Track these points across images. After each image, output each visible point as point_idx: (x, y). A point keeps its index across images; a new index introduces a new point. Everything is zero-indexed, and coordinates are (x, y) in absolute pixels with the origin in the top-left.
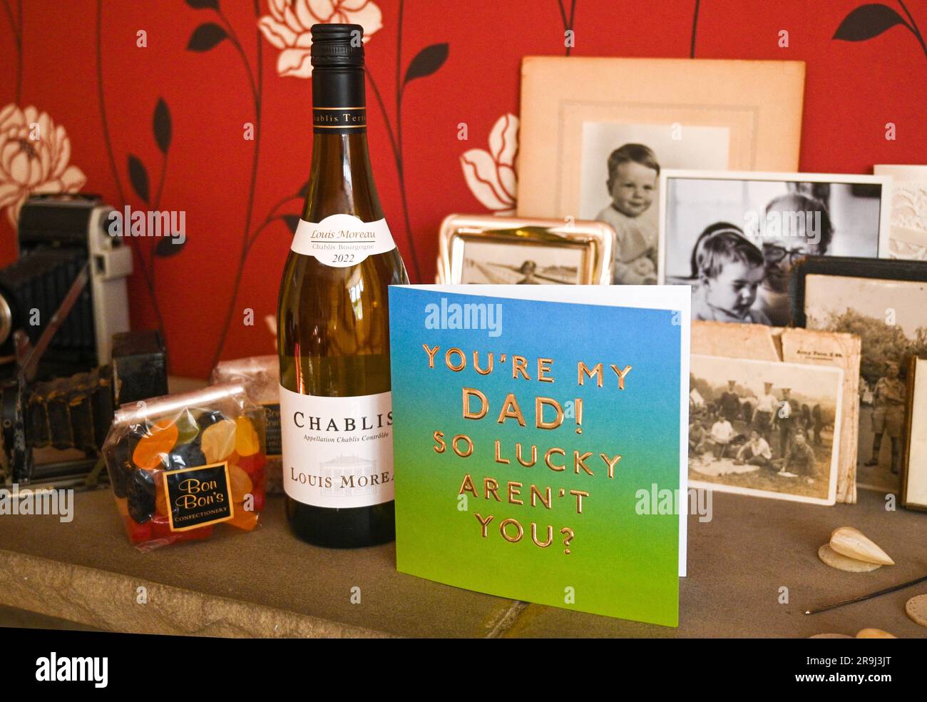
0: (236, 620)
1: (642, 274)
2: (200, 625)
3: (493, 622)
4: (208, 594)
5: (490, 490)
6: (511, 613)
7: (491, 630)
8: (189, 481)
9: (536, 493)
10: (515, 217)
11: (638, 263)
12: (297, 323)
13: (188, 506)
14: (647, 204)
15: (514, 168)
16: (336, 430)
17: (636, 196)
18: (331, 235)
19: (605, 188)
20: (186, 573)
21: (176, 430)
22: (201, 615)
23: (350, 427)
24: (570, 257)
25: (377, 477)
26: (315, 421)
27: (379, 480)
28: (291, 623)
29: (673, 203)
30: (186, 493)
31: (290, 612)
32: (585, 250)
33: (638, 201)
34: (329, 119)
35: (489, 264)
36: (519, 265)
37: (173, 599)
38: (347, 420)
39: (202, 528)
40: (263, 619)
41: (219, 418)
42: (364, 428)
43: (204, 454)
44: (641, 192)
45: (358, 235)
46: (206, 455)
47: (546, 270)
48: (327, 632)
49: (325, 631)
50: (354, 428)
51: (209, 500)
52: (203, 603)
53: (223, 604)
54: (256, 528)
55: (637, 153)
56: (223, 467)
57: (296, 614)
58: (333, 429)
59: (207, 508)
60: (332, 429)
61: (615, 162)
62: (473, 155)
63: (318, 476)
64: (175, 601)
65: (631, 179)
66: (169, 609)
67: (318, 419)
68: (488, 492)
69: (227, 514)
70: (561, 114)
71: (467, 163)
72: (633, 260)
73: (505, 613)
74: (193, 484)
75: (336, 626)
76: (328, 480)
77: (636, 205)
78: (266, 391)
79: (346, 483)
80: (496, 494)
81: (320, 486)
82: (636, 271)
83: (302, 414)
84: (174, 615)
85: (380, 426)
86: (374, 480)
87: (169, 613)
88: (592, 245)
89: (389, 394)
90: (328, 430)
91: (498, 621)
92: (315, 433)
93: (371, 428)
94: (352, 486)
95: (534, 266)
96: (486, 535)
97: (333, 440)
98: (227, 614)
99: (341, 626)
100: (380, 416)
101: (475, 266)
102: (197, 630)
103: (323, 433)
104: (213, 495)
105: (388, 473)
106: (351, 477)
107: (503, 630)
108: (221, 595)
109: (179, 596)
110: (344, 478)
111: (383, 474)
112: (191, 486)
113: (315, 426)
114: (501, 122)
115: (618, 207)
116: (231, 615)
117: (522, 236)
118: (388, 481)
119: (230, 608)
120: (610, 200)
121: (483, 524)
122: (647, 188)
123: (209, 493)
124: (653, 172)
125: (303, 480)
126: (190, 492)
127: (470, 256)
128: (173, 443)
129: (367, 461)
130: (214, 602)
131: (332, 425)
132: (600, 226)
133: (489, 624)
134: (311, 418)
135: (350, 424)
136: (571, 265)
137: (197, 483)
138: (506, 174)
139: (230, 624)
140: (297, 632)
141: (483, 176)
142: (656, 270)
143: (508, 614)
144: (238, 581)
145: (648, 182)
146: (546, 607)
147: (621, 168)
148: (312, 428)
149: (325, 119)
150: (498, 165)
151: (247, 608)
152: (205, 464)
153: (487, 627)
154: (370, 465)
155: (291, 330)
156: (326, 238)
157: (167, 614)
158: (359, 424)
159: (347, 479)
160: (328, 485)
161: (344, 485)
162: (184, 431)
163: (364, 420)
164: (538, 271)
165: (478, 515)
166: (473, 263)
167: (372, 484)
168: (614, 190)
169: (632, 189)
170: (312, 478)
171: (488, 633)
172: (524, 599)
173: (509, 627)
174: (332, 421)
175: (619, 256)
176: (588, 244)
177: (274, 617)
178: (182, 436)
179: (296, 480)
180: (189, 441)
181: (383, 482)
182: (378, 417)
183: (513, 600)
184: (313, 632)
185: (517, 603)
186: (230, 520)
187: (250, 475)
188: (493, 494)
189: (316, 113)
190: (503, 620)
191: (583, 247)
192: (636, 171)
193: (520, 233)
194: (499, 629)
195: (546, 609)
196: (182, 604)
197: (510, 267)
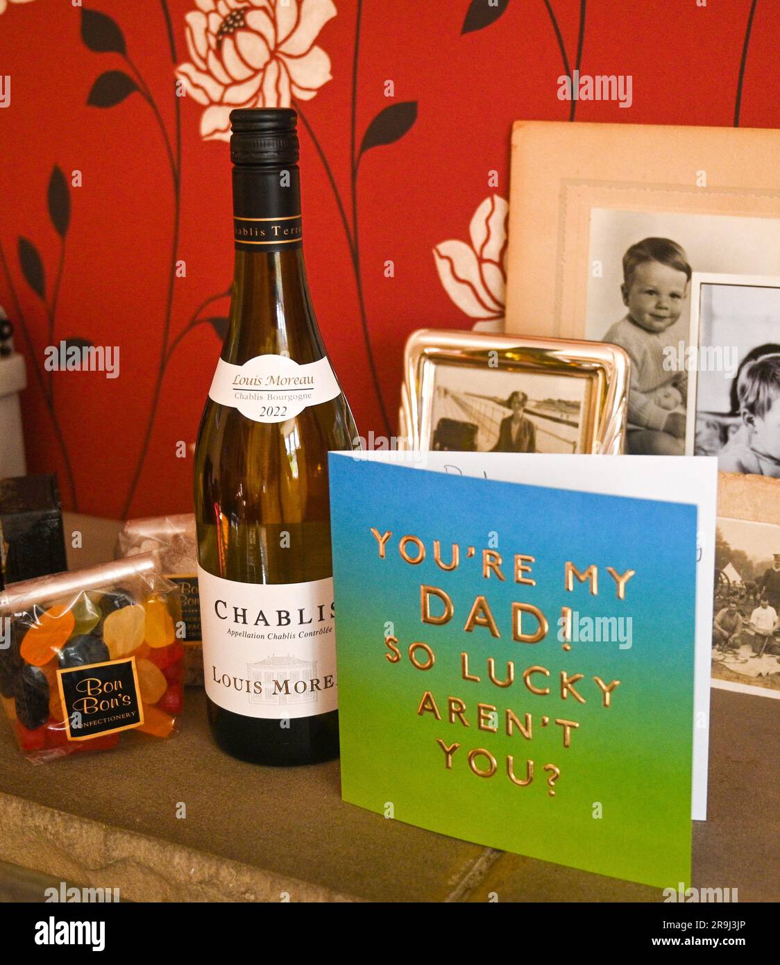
0: (144, 859)
1: (666, 408)
2: (102, 862)
3: (458, 876)
4: (111, 825)
5: (455, 712)
6: (481, 865)
7: (453, 888)
8: (89, 681)
9: (512, 719)
10: (502, 334)
11: (660, 393)
12: (218, 478)
13: (88, 710)
14: (674, 317)
15: (501, 265)
16: (267, 624)
17: (659, 307)
18: (257, 381)
19: (620, 295)
20: (86, 794)
21: (72, 619)
22: (103, 850)
23: (284, 621)
24: (571, 388)
25: (318, 681)
26: (240, 612)
27: (321, 685)
28: (210, 868)
29: (709, 315)
30: (86, 695)
31: (209, 853)
32: (591, 379)
33: (662, 313)
34: (254, 233)
35: (467, 394)
36: (505, 396)
37: (70, 829)
38: (280, 612)
39: (104, 737)
40: (177, 860)
41: (124, 603)
42: (301, 622)
43: (106, 648)
44: (667, 301)
45: (292, 381)
46: (110, 649)
47: (540, 404)
48: (253, 881)
49: (251, 880)
50: (289, 622)
51: (114, 703)
52: (105, 836)
53: (129, 838)
54: (172, 735)
55: (662, 250)
56: (129, 664)
57: (216, 857)
58: (263, 623)
59: (111, 712)
60: (261, 623)
61: (632, 262)
62: (449, 247)
63: (246, 678)
64: (72, 830)
65: (654, 284)
66: (65, 840)
67: (244, 611)
68: (453, 715)
69: (136, 719)
70: (562, 197)
71: (441, 257)
72: (655, 389)
73: (473, 865)
74: (94, 684)
75: (265, 875)
76: (257, 684)
77: (660, 318)
78: (185, 559)
79: (280, 689)
80: (464, 719)
81: (248, 691)
82: (659, 404)
83: (225, 604)
84: (71, 847)
85: (321, 619)
86: (315, 685)
87: (66, 845)
88: (600, 373)
89: (330, 580)
90: (256, 624)
91: (462, 877)
92: (239, 627)
93: (310, 622)
94: (287, 692)
95: (525, 398)
96: (450, 764)
97: (263, 637)
98: (134, 851)
99: (270, 874)
100: (321, 607)
101: (448, 396)
102: (98, 867)
103: (250, 628)
104: (118, 698)
105: (331, 676)
106: (286, 682)
107: (469, 889)
108: (128, 827)
109: (76, 825)
110: (277, 683)
111: (326, 678)
112: (91, 688)
113: (240, 619)
114: (486, 205)
115: (635, 320)
116: (139, 852)
117: (512, 359)
118: (332, 686)
119: (138, 844)
120: (626, 311)
121: (447, 753)
122: (674, 295)
123: (114, 695)
124: (683, 275)
125: (227, 683)
126: (89, 694)
127: (443, 384)
128: (68, 634)
129: (305, 662)
130: (118, 835)
131: (261, 618)
132: (610, 349)
133: (452, 880)
134: (236, 609)
135: (284, 618)
136: (572, 399)
137: (98, 683)
138: (491, 272)
139: (138, 863)
140: (218, 880)
141: (461, 275)
142: (684, 402)
143: (477, 865)
144: (147, 809)
145: (675, 289)
146: (524, 859)
147: (640, 269)
148: (236, 621)
149: (249, 232)
150: (481, 260)
151: (158, 846)
152: (108, 659)
153: (450, 883)
154: (310, 668)
155: (209, 484)
156: (252, 386)
157: (63, 846)
158: (295, 617)
159: (281, 684)
160: (258, 691)
161: (277, 691)
162: (81, 619)
163: (301, 612)
164: (530, 405)
165: (441, 741)
166: (446, 392)
167: (312, 690)
168: (630, 297)
169: (654, 296)
170: (238, 682)
171: (450, 892)
172: (499, 847)
173: (476, 884)
174: (261, 613)
175: (635, 383)
176: (594, 372)
177: (189, 859)
178: (79, 625)
179: (219, 682)
180: (88, 632)
181: (326, 687)
182: (319, 608)
183: (484, 847)
184: (236, 880)
185: (488, 852)
186: (140, 726)
187: (164, 671)
188: (460, 717)
189: (239, 225)
190: (471, 873)
191: (588, 376)
192: (660, 273)
193: (509, 355)
194: (464, 886)
195: (524, 861)
196: (81, 835)
197: (493, 399)
